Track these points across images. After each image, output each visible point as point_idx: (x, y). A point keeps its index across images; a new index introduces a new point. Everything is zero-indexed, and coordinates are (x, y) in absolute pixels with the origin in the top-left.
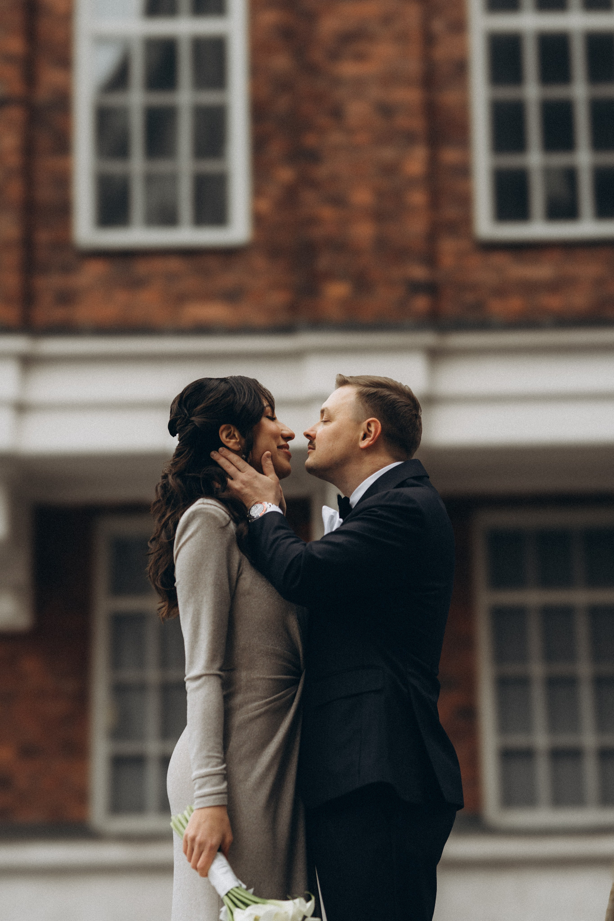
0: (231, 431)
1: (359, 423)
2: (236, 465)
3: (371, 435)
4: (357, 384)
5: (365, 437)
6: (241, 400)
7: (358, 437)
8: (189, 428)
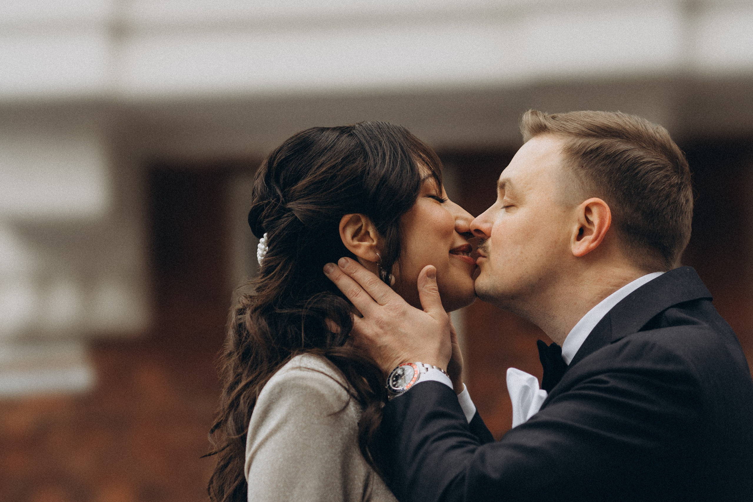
0: (362, 225)
1: (569, 208)
2: (368, 291)
3: (593, 228)
4: (564, 131)
5: (582, 233)
6: (378, 168)
7: (569, 234)
8: (284, 222)
